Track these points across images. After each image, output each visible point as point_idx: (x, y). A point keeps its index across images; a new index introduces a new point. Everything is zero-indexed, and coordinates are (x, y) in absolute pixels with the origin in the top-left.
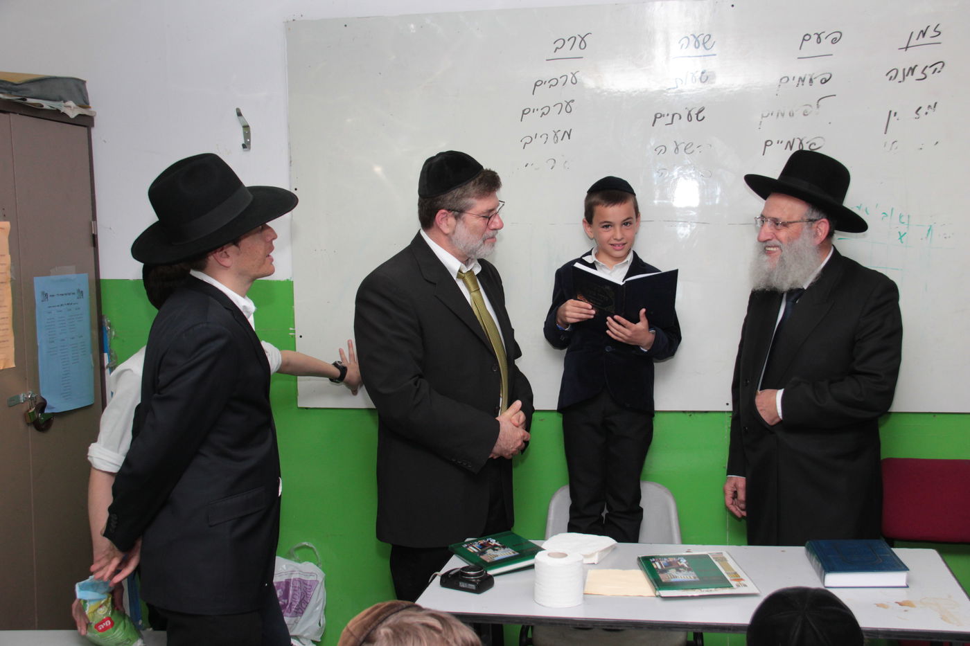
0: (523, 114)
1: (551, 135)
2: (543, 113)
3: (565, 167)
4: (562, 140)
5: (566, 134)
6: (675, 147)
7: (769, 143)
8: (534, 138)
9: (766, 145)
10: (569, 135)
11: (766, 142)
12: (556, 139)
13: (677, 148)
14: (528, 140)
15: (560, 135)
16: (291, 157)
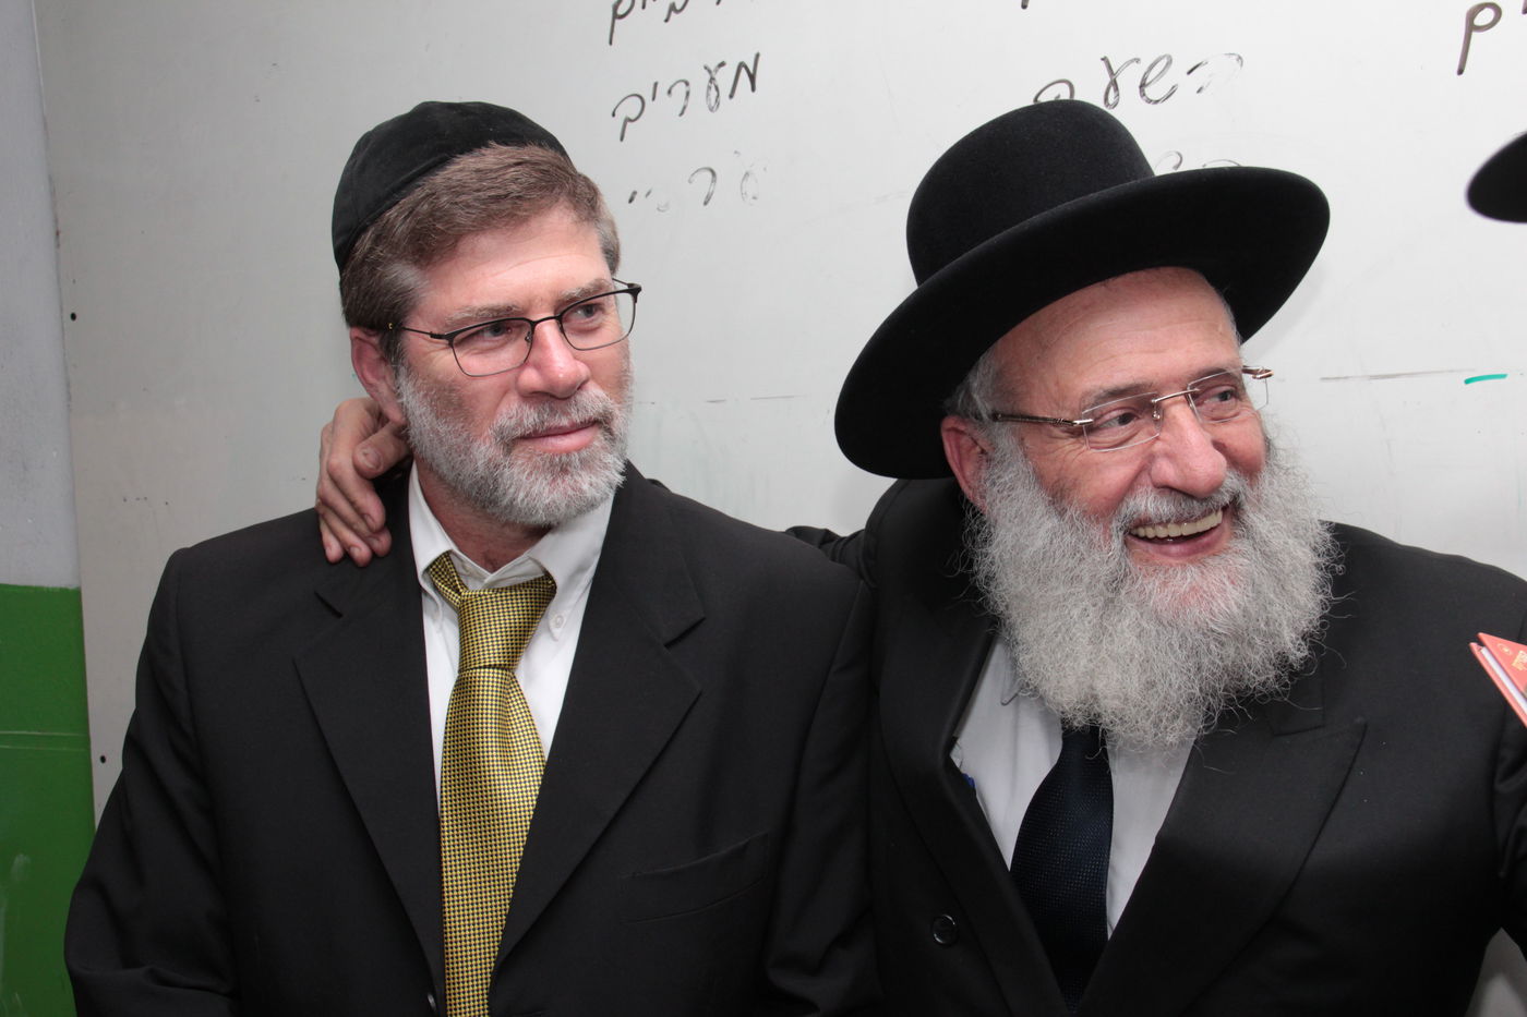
0: (616, 16)
1: (700, 82)
2: (673, 8)
3: (744, 195)
4: (731, 96)
5: (743, 71)
6: (1107, 79)
7: (1485, 17)
8: (648, 98)
9: (1471, 28)
10: (752, 78)
11: (1472, 15)
12: (713, 93)
13: (1114, 83)
14: (632, 107)
15: (725, 78)
16: (56, 221)
